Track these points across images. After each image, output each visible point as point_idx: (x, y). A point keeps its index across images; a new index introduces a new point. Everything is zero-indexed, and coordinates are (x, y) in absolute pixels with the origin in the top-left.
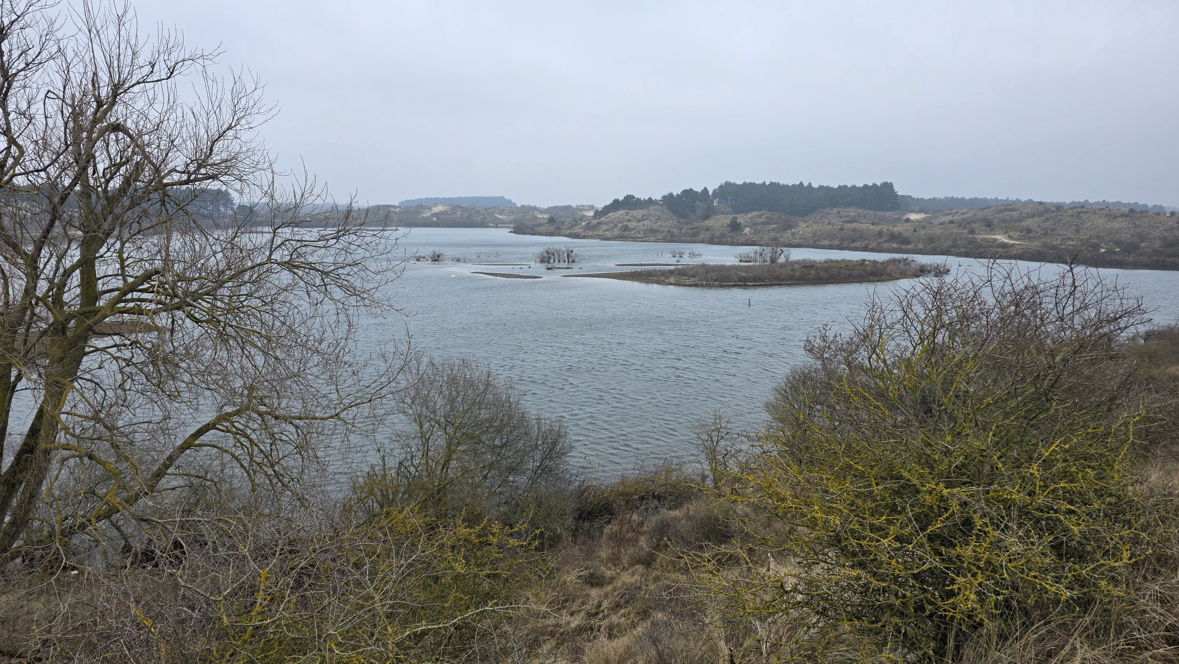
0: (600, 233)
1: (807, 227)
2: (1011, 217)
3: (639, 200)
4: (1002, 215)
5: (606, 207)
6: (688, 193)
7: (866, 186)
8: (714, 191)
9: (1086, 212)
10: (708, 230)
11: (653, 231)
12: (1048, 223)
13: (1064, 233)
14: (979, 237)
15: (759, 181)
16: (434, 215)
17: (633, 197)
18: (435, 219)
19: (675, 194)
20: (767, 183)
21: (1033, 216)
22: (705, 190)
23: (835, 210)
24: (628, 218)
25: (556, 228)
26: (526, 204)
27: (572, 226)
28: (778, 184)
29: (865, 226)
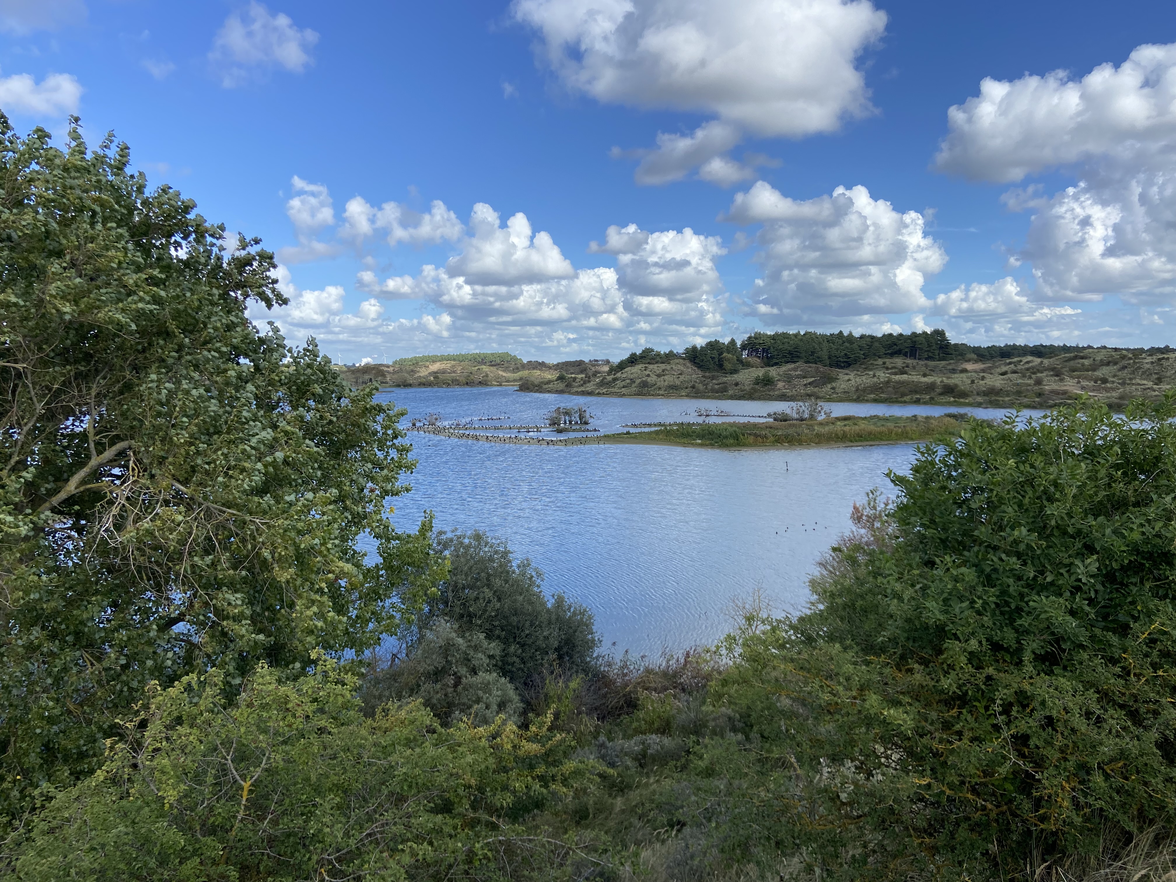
0: (616, 390)
1: (849, 380)
2: (1083, 365)
3: (658, 354)
5: (622, 361)
7: (914, 334)
8: (743, 342)
9: (1168, 359)
10: (737, 384)
11: (677, 388)
12: (1126, 370)
14: (1047, 388)
15: (792, 332)
16: (431, 374)
17: (652, 350)
18: (432, 378)
20: (802, 333)
21: (1108, 364)
22: (733, 342)
23: (880, 362)
24: (647, 372)
25: (567, 386)
26: (533, 360)
27: (585, 383)
28: (815, 334)
29: (915, 377)
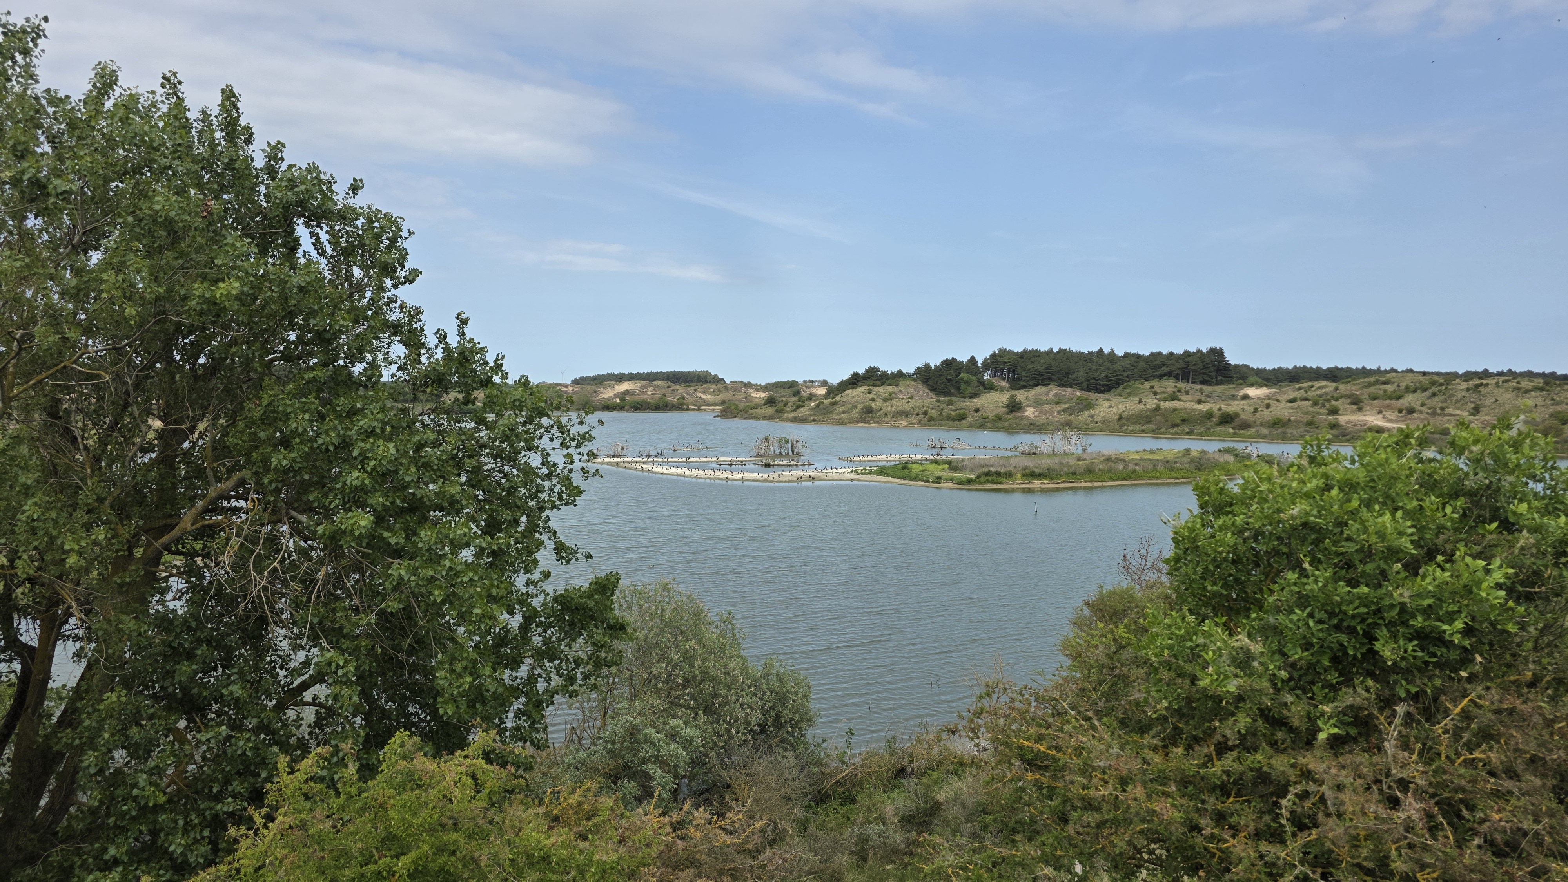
0: (835, 416)
1: (1110, 407)
2: (1385, 391)
3: (885, 373)
4: (1372, 390)
5: (842, 383)
6: (949, 364)
7: (1187, 354)
8: (985, 360)
9: (1487, 385)
10: (977, 410)
11: (906, 414)
12: (1436, 399)
13: (1458, 412)
14: (1342, 419)
15: (1043, 348)
16: (616, 395)
17: (878, 370)
18: (618, 401)
19: (932, 365)
20: (1055, 350)
21: (1415, 391)
22: (973, 360)
23: (1147, 385)
24: (871, 396)
25: (777, 411)
26: (737, 380)
27: (798, 407)
28: (1071, 351)
29: (1188, 404)
